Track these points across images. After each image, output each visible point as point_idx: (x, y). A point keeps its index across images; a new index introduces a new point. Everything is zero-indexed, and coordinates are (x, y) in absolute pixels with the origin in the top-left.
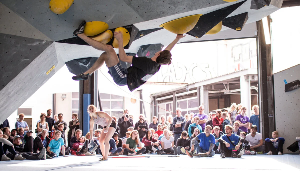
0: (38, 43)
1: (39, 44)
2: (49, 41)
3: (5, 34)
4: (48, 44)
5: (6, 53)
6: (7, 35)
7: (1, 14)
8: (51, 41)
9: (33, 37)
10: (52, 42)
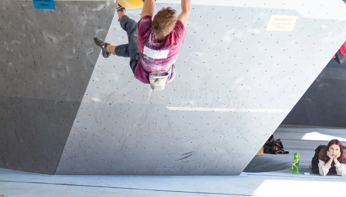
0: (102, 6)
1: (105, 7)
3: (65, 2)
6: (68, 3)
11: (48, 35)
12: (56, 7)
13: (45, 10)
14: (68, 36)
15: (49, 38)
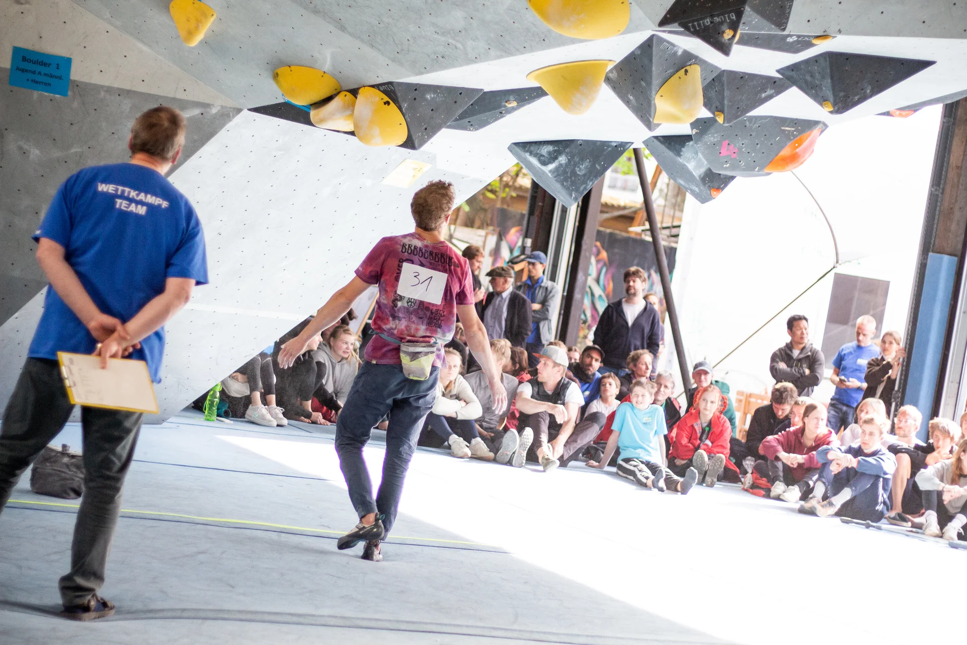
0: (196, 112)
1: (202, 114)
2: (230, 108)
3: (102, 87)
4: (226, 115)
5: (113, 133)
6: (109, 90)
7: (87, 36)
8: (234, 109)
9: (181, 95)
10: (239, 111)
11: (21, 143)
12: (70, 93)
13: (36, 94)
14: (76, 152)
15: (20, 148)
